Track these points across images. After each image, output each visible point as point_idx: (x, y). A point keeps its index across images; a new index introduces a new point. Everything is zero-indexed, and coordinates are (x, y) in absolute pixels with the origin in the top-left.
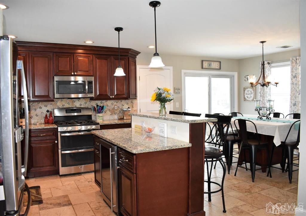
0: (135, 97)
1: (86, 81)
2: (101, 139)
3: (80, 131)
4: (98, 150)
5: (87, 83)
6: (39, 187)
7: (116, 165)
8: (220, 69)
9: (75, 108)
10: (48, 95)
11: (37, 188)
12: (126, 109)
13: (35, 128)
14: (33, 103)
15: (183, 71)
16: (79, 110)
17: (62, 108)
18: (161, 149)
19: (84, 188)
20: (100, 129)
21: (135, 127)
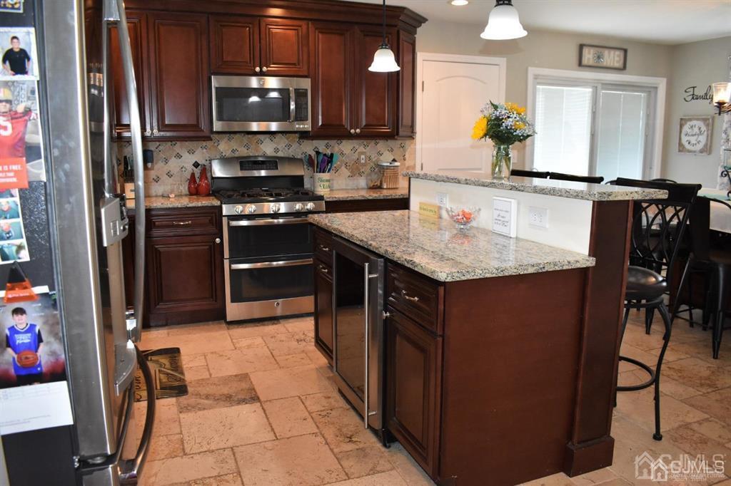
0: (411, 135)
1: (291, 89)
2: (336, 235)
3: (276, 215)
4: (324, 263)
5: (292, 95)
6: (177, 350)
7: (380, 308)
8: (624, 67)
9: (260, 159)
10: (196, 123)
11: (173, 353)
12: (388, 164)
13: (165, 206)
14: (161, 143)
15: (532, 71)
16: (271, 163)
17: (230, 156)
18: (515, 271)
19: (287, 357)
20: (327, 212)
21: (421, 208)
